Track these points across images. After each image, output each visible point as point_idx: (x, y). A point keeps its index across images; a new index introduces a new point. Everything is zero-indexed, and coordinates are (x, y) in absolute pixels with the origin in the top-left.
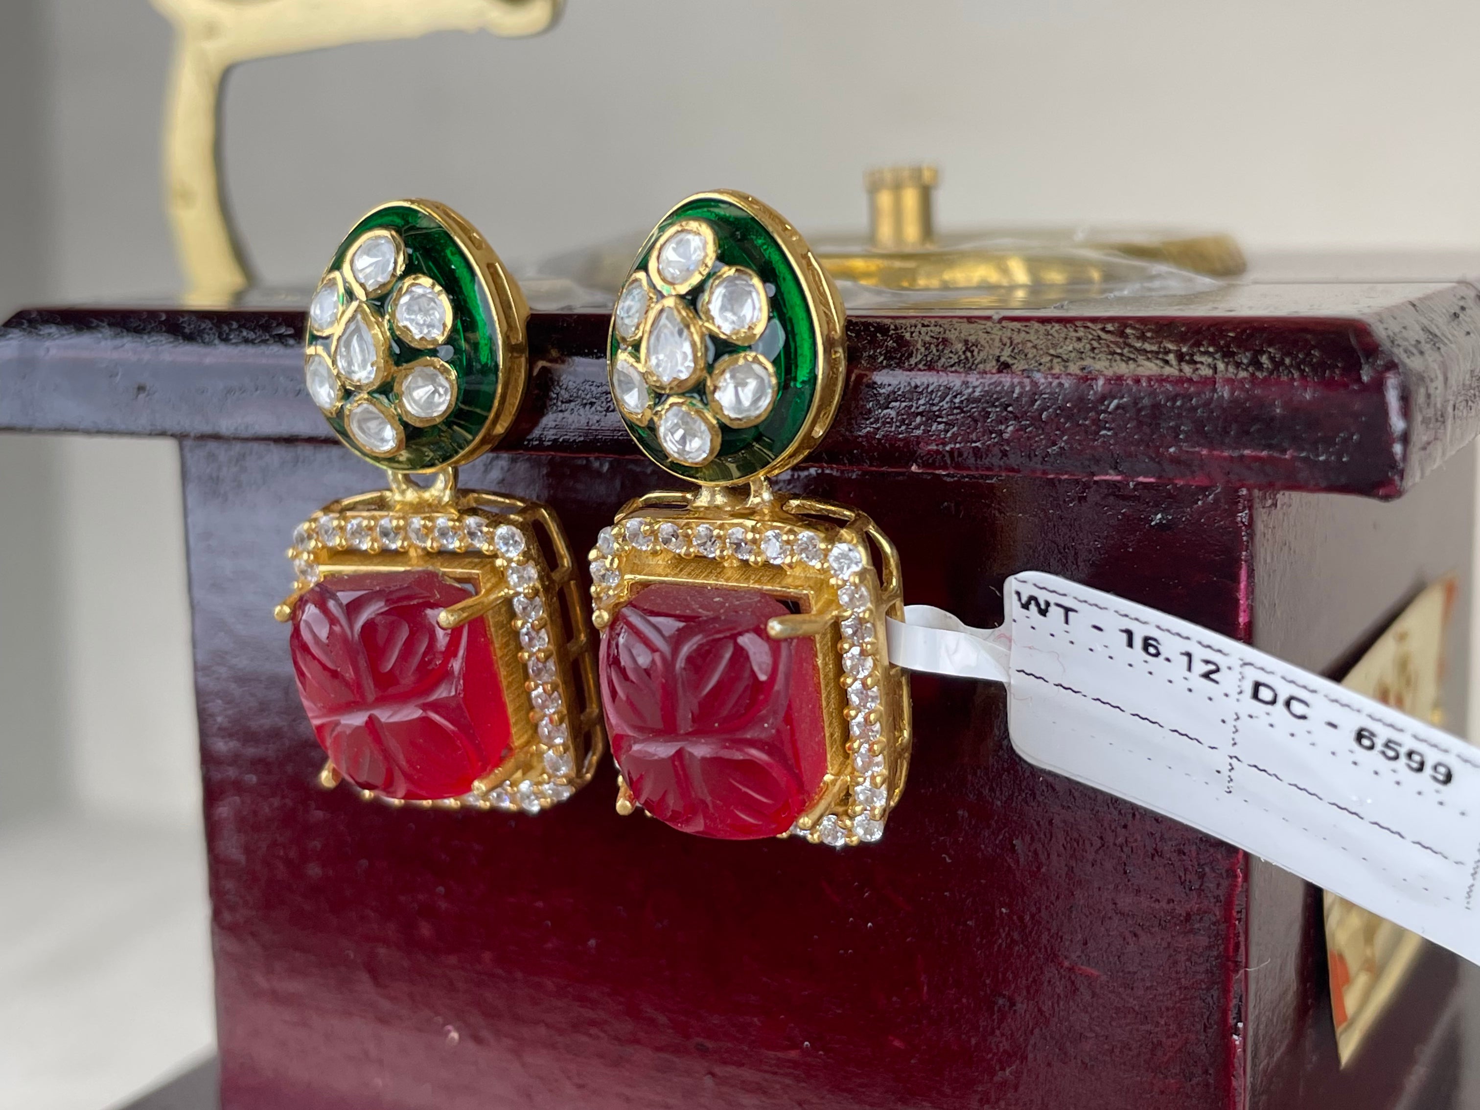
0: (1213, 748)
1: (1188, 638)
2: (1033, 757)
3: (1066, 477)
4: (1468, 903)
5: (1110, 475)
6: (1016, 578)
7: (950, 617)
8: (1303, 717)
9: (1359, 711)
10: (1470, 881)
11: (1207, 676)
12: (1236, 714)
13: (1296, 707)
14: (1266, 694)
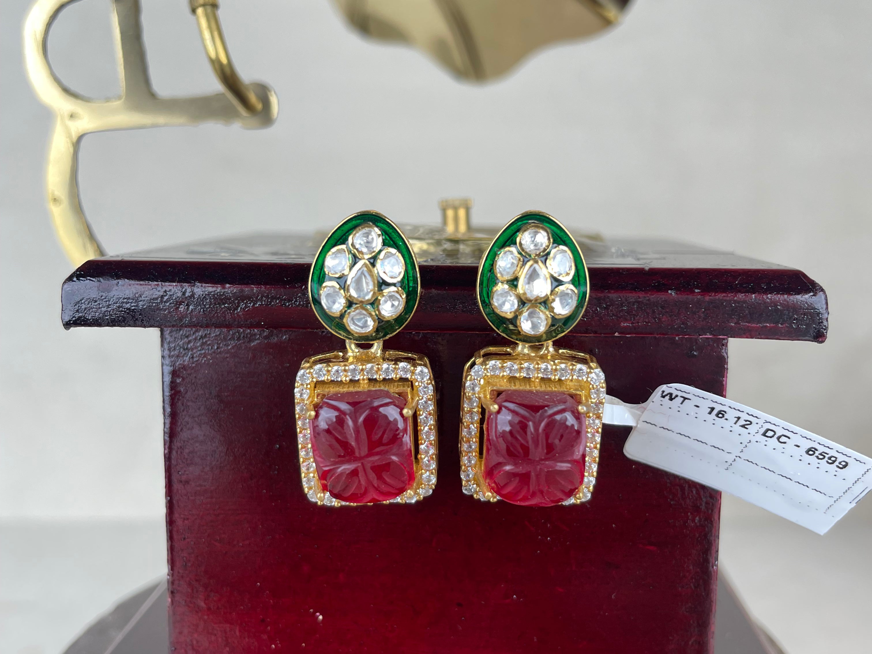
0: (728, 453)
1: (743, 412)
2: (630, 454)
3: (687, 336)
4: (826, 511)
5: (707, 335)
6: (667, 386)
7: (615, 399)
8: (785, 443)
9: (814, 441)
10: (833, 503)
11: (743, 426)
12: (750, 441)
13: (783, 439)
14: (770, 434)
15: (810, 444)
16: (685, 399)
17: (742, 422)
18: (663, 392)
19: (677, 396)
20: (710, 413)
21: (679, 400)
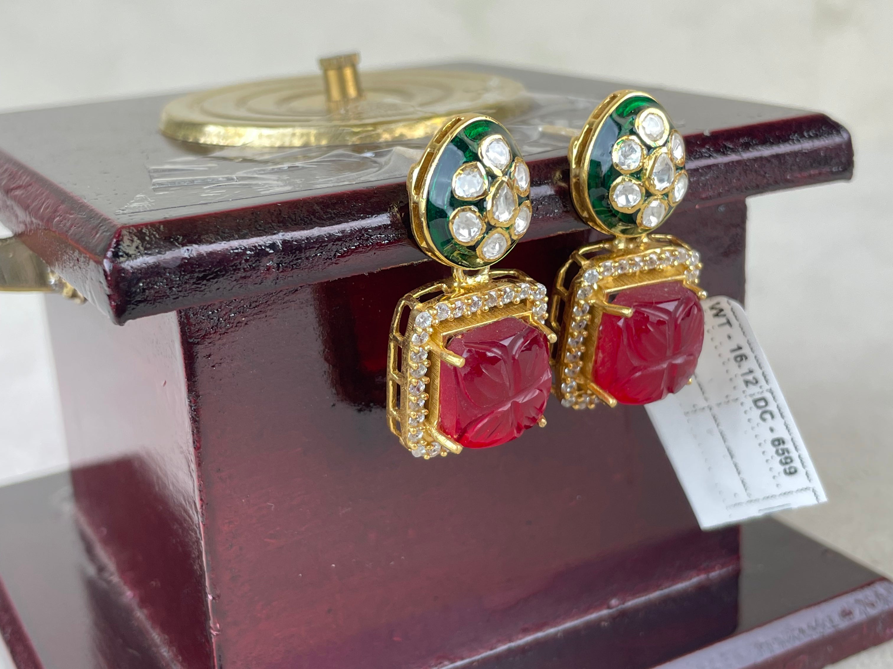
1: (761, 368)
9: (791, 435)
11: (746, 382)
12: (737, 399)
13: (766, 416)
14: (762, 403)
15: (785, 436)
16: (729, 323)
17: (750, 377)
18: (718, 303)
19: (725, 315)
20: (733, 351)
21: (723, 320)
